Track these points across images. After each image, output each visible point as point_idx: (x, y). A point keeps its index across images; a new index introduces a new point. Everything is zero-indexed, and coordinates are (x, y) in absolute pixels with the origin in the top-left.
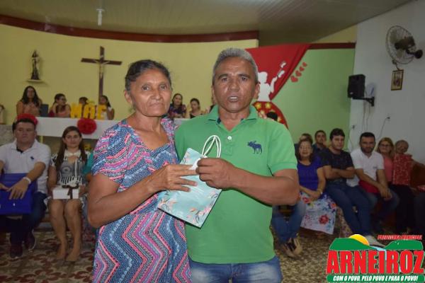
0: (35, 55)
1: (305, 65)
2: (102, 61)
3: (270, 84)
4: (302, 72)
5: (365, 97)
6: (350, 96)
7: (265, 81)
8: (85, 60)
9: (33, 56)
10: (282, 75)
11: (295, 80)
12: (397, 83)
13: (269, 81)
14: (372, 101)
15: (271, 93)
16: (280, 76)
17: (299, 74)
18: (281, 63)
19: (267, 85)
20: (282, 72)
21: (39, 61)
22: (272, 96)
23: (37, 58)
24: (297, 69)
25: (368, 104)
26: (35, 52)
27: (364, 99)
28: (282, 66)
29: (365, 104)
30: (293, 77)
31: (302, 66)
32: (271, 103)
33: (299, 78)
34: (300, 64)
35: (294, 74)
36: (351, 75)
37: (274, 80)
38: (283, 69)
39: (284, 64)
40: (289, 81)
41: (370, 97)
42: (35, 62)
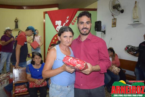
3: (63, 26)
4: (76, 21)
5: (102, 30)
6: (96, 30)
7: (61, 25)
10: (68, 22)
12: (114, 24)
14: (104, 32)
16: (67, 22)
18: (67, 17)
24: (74, 19)
25: (103, 33)
27: (101, 31)
28: (67, 18)
29: (102, 34)
30: (72, 23)
33: (75, 23)
34: (75, 17)
35: (73, 21)
36: (96, 21)
37: (64, 24)
38: (68, 19)
39: (68, 17)
41: (104, 30)
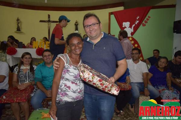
0: (18, 20)
1: (149, 17)
2: (49, 21)
3: (131, 28)
4: (148, 21)
6: (174, 32)
8: (41, 21)
9: (17, 20)
11: (144, 25)
13: (130, 27)
15: (132, 32)
16: (136, 24)
17: (146, 22)
18: (137, 17)
19: (130, 28)
20: (138, 22)
21: (20, 22)
22: (132, 34)
23: (19, 21)
24: (145, 19)
26: (18, 18)
28: (137, 19)
30: (143, 23)
31: (148, 18)
32: (132, 37)
33: (146, 24)
34: (147, 17)
35: (144, 22)
37: (134, 25)
40: (141, 25)
42: (18, 23)
